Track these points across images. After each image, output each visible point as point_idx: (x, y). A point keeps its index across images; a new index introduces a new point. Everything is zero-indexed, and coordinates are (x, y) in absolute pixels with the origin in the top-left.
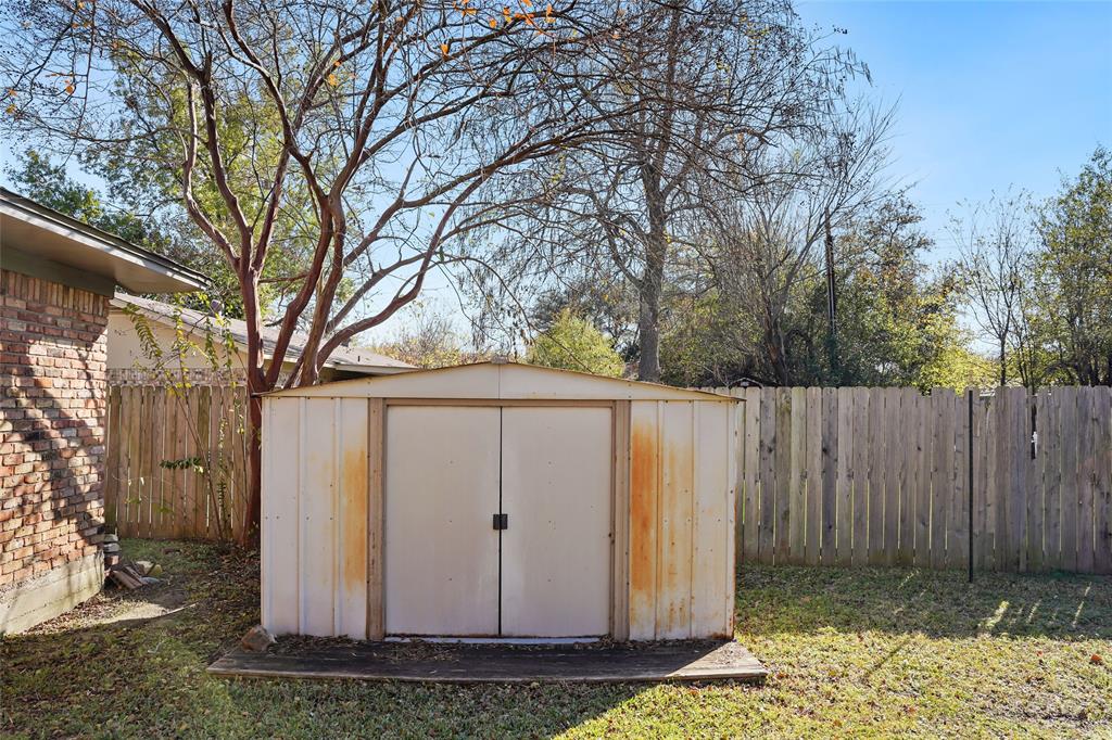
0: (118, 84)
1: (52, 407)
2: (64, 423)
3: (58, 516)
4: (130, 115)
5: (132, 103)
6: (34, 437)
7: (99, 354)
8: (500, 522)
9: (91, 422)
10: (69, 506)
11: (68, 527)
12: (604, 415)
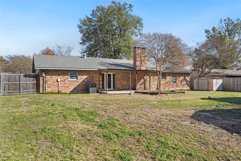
0: (206, 35)
1: (187, 80)
2: (187, 81)
3: (187, 85)
4: (208, 39)
5: (208, 38)
6: (186, 81)
7: (189, 77)
8: (203, 85)
9: (189, 80)
10: (188, 85)
11: (188, 86)
12: (207, 80)
